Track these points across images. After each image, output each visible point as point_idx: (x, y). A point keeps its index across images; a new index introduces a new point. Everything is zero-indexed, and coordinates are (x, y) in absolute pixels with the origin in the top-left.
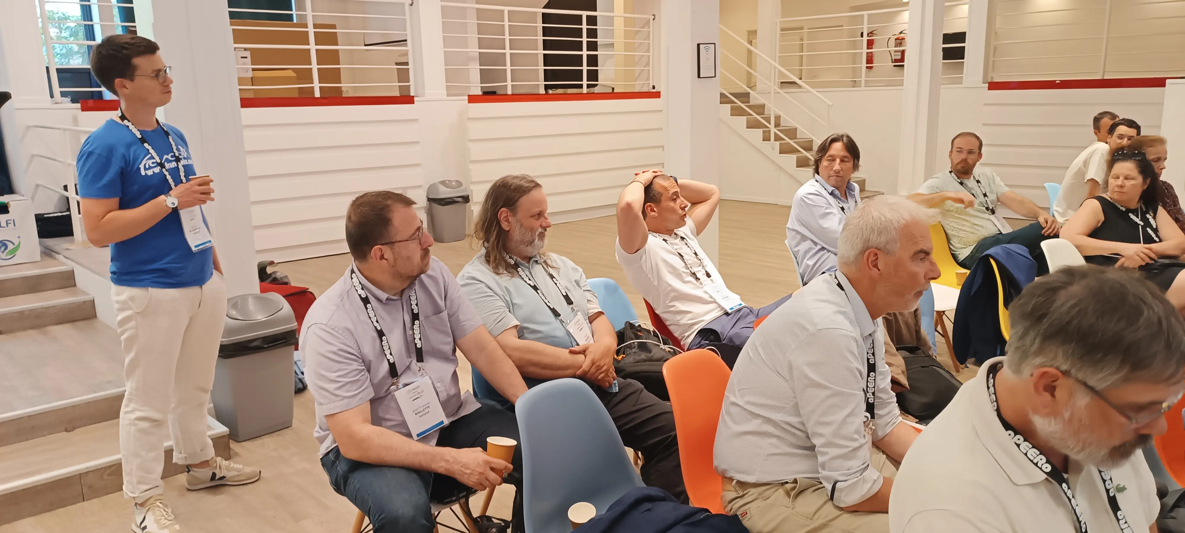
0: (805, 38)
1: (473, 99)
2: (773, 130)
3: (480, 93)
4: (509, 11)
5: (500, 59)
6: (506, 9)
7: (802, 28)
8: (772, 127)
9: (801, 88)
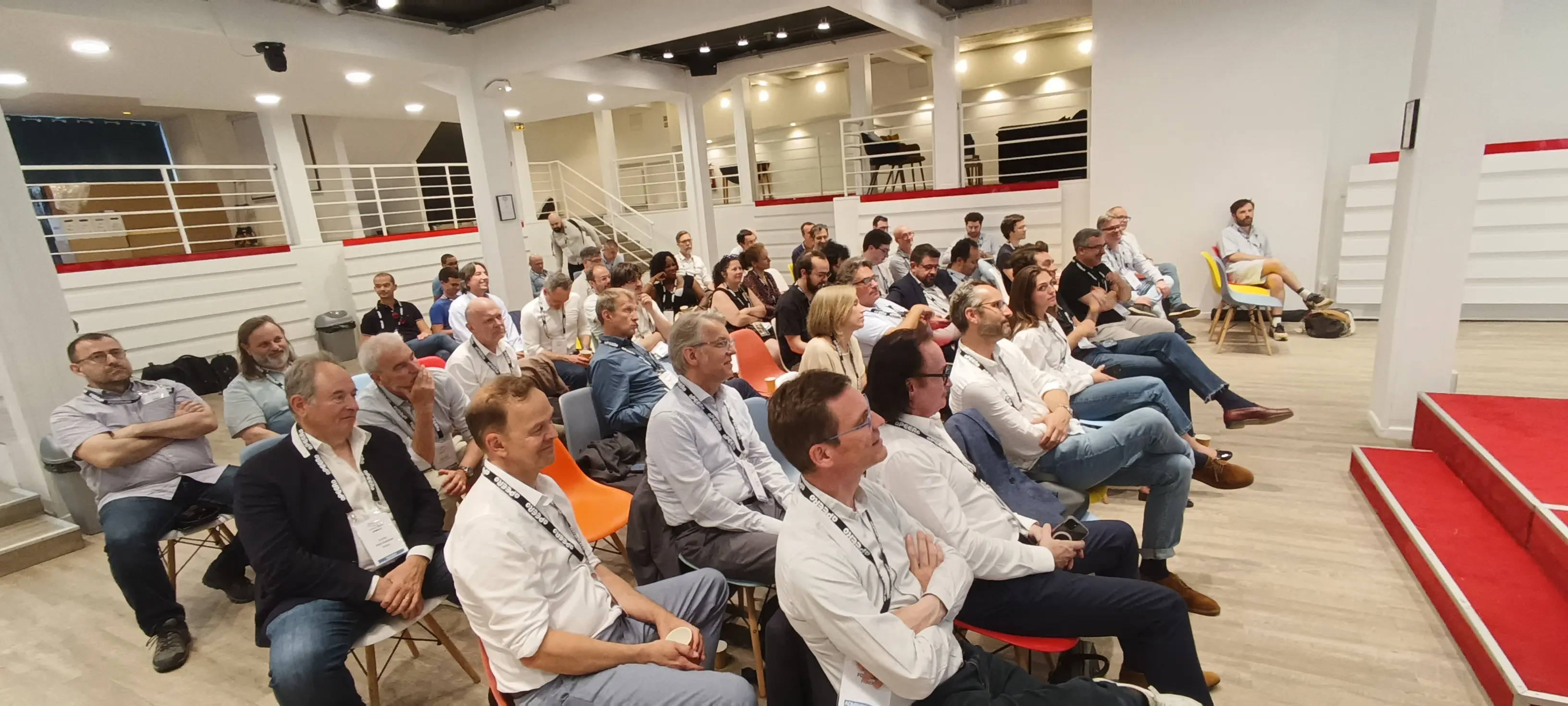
0: (645, 172)
1: (348, 242)
3: (363, 236)
4: (375, 169)
5: (373, 208)
6: (372, 167)
7: (641, 164)
9: (630, 212)
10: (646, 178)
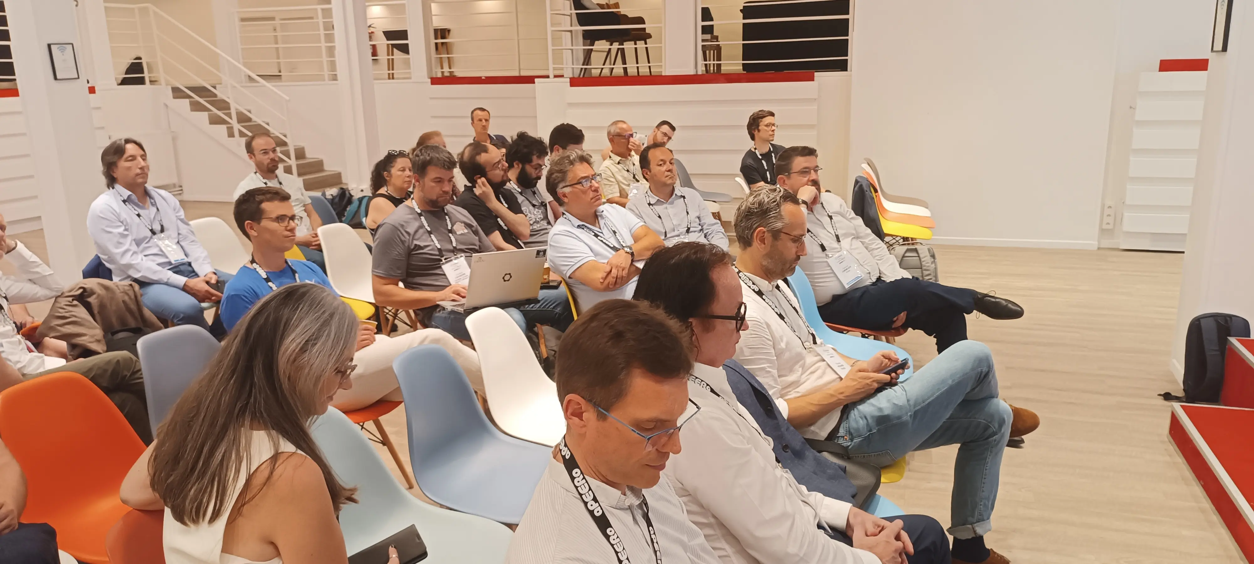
0: (278, 29)
2: (237, 127)
7: (273, 19)
8: (234, 122)
9: (258, 82)
10: (279, 39)
